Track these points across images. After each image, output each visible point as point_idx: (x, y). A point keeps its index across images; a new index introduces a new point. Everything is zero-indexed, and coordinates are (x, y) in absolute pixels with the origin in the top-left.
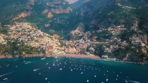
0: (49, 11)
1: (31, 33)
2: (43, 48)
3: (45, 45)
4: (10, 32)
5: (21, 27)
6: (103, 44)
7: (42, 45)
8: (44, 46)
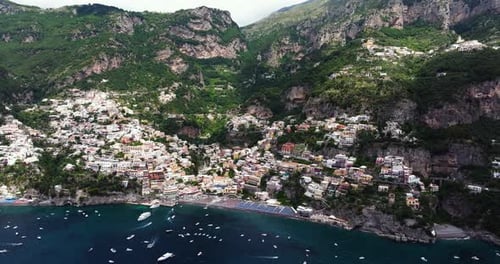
0: (177, 54)
1: (110, 128)
2: (135, 179)
3: (142, 168)
4: (57, 119)
5: (86, 105)
6: (304, 171)
7: (136, 168)
8: (141, 173)
